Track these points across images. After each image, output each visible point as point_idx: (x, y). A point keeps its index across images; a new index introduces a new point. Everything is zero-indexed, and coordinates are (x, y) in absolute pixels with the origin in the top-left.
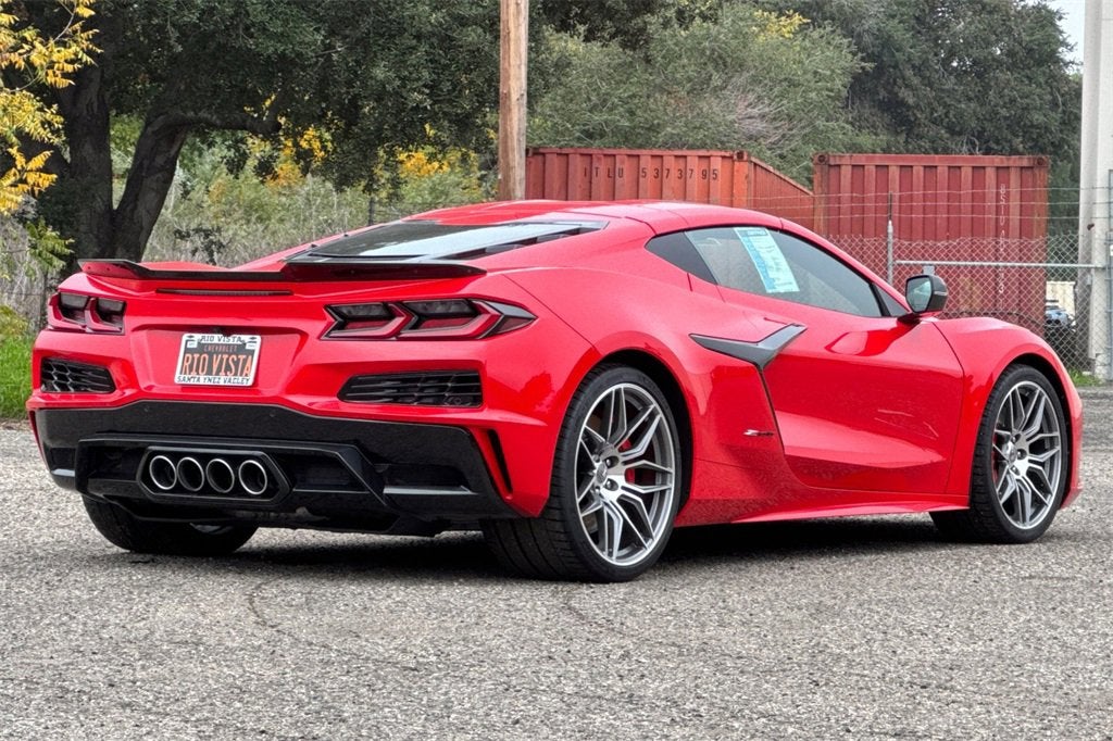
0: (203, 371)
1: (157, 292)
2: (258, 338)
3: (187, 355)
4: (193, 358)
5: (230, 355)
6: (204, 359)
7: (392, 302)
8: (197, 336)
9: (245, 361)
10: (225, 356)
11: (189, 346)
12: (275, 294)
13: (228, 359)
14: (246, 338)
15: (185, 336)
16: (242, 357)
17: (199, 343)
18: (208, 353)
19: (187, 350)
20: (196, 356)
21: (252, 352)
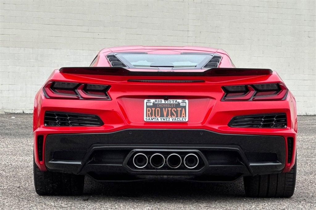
0: (158, 115)
1: (128, 81)
2: (187, 101)
3: (148, 109)
4: (152, 110)
5: (172, 108)
6: (158, 110)
7: (249, 85)
8: (152, 101)
9: (181, 111)
10: (170, 109)
11: (148, 105)
12: (194, 82)
13: (171, 110)
14: (180, 101)
15: (146, 101)
16: (179, 109)
17: (153, 103)
18: (159, 107)
19: (147, 107)
20: (153, 109)
21: (185, 107)
